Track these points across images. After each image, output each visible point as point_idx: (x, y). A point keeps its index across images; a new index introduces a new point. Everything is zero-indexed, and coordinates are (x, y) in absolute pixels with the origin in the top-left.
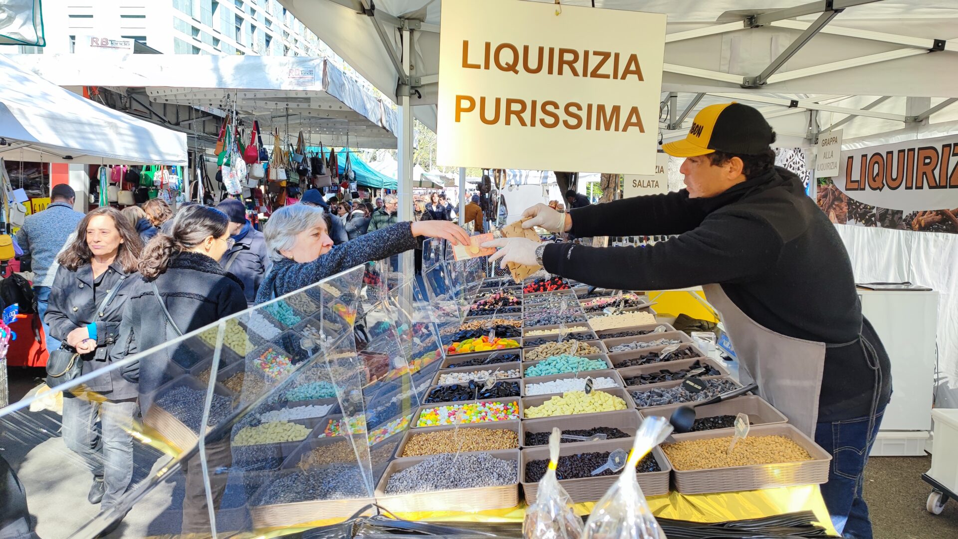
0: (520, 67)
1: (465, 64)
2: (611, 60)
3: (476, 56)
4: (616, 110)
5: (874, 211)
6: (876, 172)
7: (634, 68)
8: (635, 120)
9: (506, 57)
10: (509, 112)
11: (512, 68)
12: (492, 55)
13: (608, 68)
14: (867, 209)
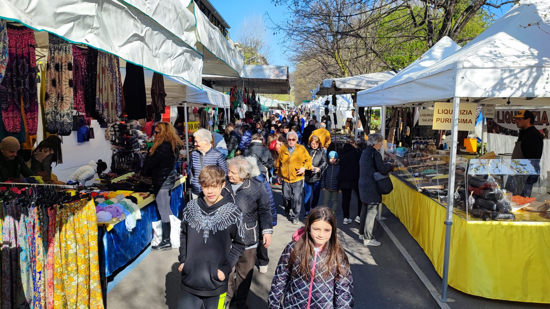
0: (448, 113)
1: (438, 113)
2: (466, 112)
3: (440, 112)
4: (467, 120)
5: (508, 130)
6: (508, 117)
7: (470, 112)
8: (470, 121)
9: (446, 112)
10: (446, 120)
11: (447, 113)
12: (443, 112)
13: (465, 113)
14: (507, 129)
